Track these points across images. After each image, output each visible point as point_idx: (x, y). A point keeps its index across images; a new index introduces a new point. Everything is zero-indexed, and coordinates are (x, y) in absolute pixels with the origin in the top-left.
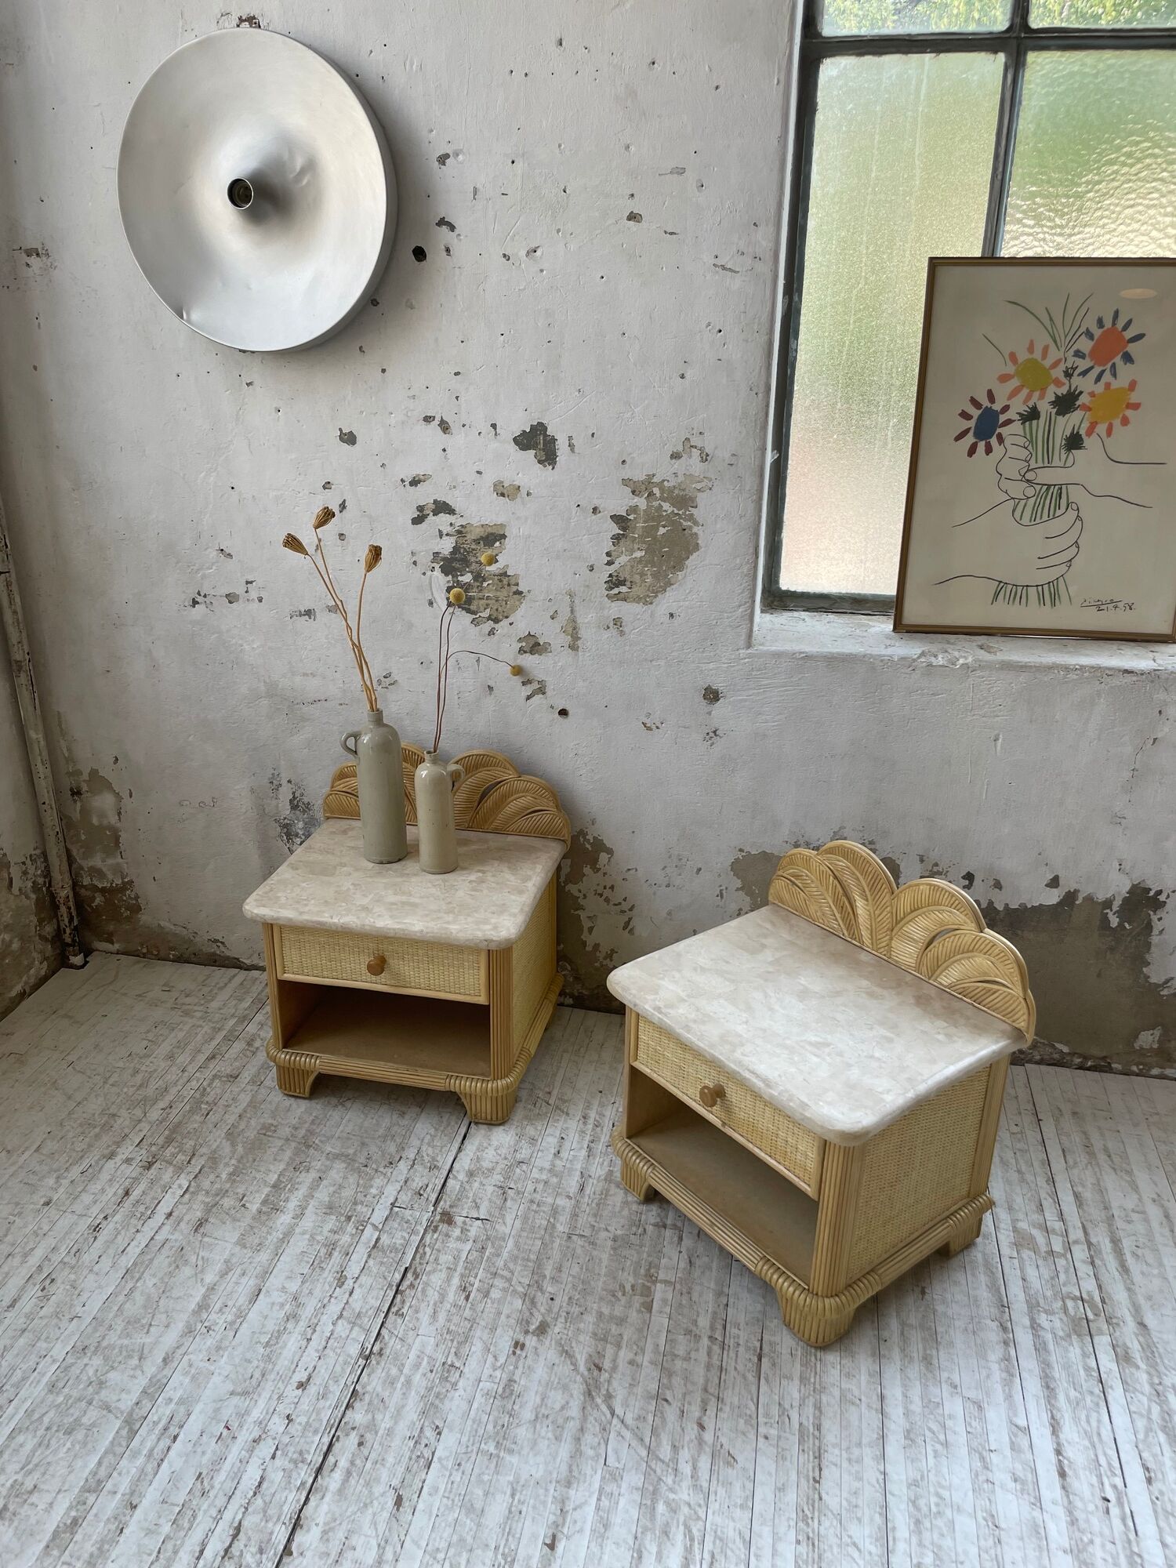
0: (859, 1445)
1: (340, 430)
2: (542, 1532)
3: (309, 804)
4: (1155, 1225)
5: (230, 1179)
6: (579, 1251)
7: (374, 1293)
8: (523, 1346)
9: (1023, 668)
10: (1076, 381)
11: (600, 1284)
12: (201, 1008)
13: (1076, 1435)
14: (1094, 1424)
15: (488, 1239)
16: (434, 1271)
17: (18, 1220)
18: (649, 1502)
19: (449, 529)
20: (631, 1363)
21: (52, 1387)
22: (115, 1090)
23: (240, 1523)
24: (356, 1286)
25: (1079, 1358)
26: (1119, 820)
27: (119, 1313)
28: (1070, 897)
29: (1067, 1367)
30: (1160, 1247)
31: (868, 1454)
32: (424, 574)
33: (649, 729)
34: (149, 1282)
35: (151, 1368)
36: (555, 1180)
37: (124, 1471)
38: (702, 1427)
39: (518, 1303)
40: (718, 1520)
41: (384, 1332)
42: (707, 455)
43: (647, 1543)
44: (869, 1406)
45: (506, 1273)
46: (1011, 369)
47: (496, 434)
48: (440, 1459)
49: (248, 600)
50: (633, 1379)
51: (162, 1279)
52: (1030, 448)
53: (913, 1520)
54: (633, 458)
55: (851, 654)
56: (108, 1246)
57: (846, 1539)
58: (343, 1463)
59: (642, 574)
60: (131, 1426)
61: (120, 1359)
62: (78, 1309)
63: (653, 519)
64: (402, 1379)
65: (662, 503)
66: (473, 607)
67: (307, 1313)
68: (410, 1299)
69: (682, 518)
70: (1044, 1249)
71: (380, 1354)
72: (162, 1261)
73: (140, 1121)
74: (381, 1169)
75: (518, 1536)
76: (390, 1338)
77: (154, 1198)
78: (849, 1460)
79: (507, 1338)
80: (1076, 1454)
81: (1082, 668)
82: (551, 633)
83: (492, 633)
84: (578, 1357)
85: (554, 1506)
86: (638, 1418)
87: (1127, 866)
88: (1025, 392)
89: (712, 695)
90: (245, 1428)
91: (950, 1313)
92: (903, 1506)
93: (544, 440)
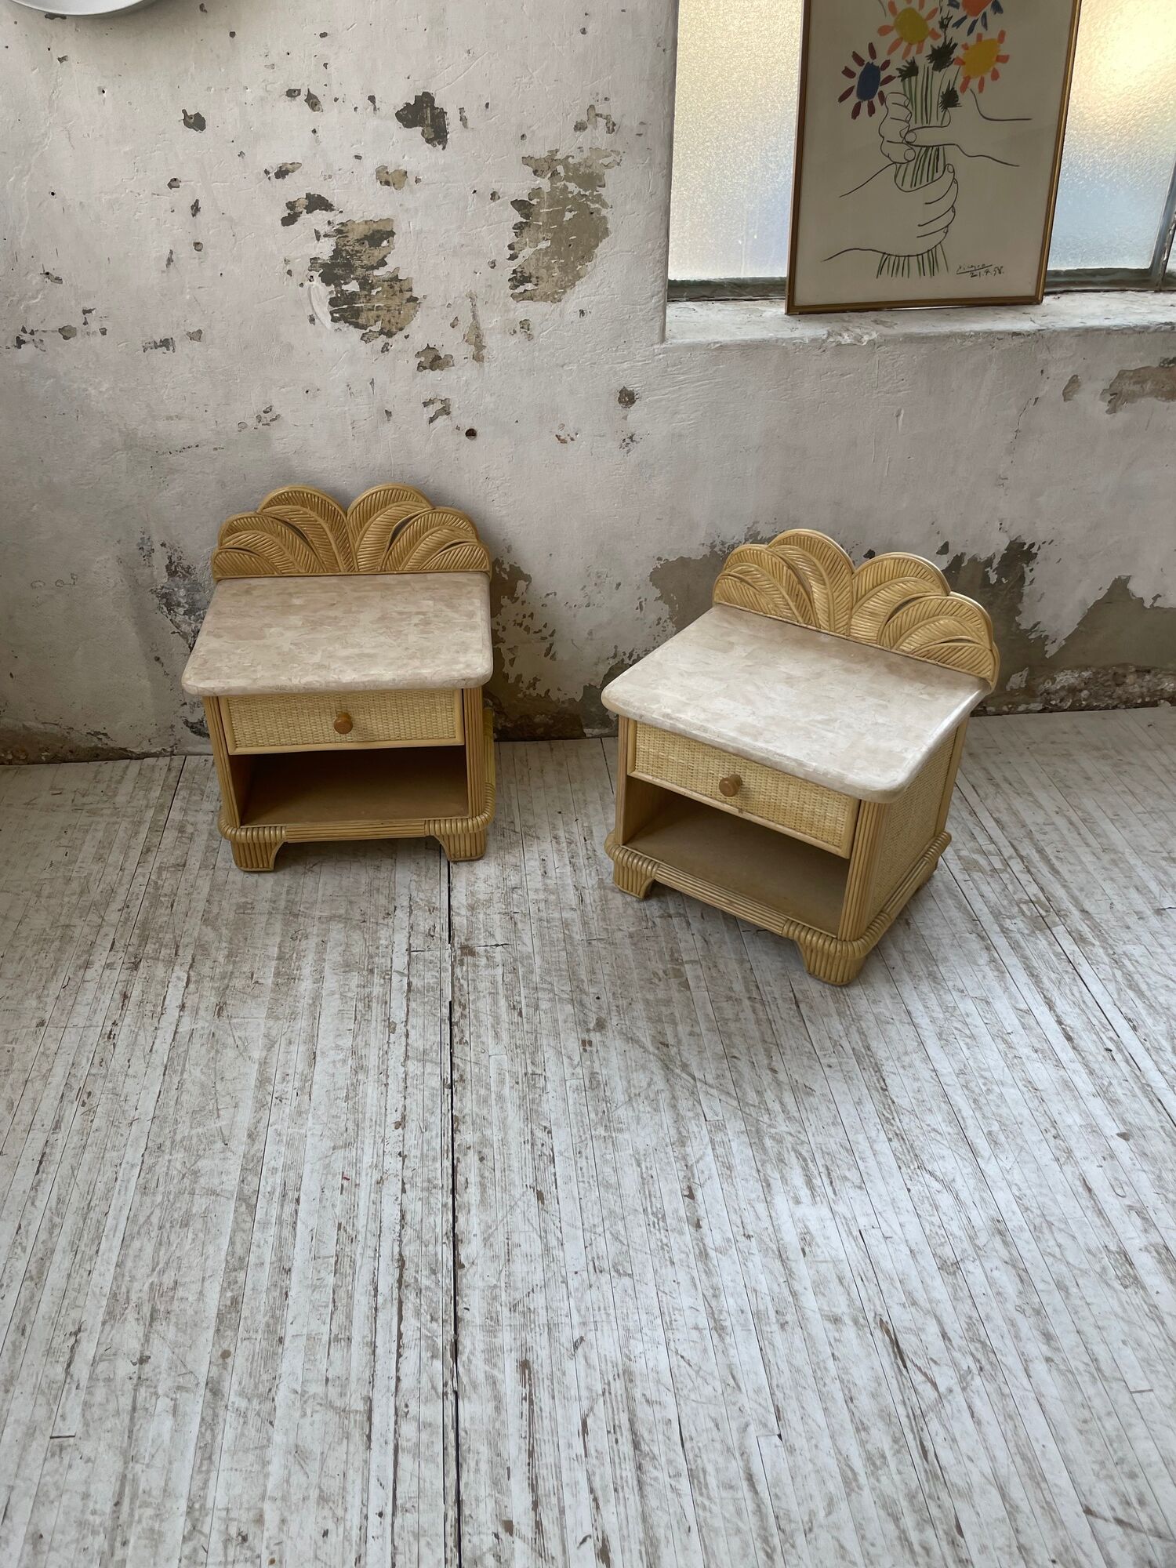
0: (906, 1053)
1: (184, 112)
2: (678, 1187)
3: (189, 567)
4: (1065, 832)
5: (229, 961)
6: (604, 953)
7: (431, 1030)
8: (590, 1043)
9: (923, 339)
10: (951, 32)
11: (635, 976)
12: (107, 805)
13: (1067, 1007)
14: (1077, 995)
15: (515, 960)
16: (478, 998)
17: (17, 1047)
18: (757, 1140)
19: (326, 229)
20: (691, 1034)
21: (144, 1190)
22: (53, 901)
23: (400, 1254)
24: (409, 1028)
25: (1047, 946)
26: (1002, 481)
27: (179, 1107)
28: (958, 559)
29: (1041, 956)
30: (1076, 849)
31: (917, 1058)
32: (302, 285)
33: (563, 441)
34: (195, 1074)
35: (240, 1144)
36: (553, 897)
37: (262, 1242)
38: (774, 1071)
39: (569, 1008)
40: (820, 1139)
41: (455, 1060)
42: (614, 125)
43: (769, 1172)
44: (901, 1022)
45: (545, 986)
46: (890, 20)
47: (375, 109)
48: (561, 1153)
49: (88, 334)
50: (699, 1047)
51: (207, 1065)
52: (910, 107)
53: (971, 1101)
54: (533, 132)
55: (764, 340)
56: (133, 1050)
57: (925, 1128)
58: (474, 1179)
59: (549, 268)
60: (247, 1202)
61: (203, 1146)
62: (133, 1114)
63: (558, 203)
64: (493, 1096)
65: (568, 184)
66: (361, 321)
67: (372, 1061)
68: (467, 1029)
69: (588, 200)
70: (988, 868)
71: (462, 1079)
72: (198, 1050)
73: (100, 926)
74: (381, 921)
75: (658, 1195)
76: (465, 1064)
77: (157, 995)
78: (904, 1067)
79: (572, 1040)
80: (1073, 1020)
81: (977, 334)
82: (452, 344)
83: (385, 349)
84: (643, 1039)
85: (678, 1164)
86: (718, 1077)
87: (1006, 525)
88: (904, 45)
89: (627, 398)
90: (364, 1174)
91: (935, 935)
92: (960, 1092)
93: (432, 114)
